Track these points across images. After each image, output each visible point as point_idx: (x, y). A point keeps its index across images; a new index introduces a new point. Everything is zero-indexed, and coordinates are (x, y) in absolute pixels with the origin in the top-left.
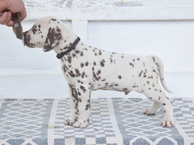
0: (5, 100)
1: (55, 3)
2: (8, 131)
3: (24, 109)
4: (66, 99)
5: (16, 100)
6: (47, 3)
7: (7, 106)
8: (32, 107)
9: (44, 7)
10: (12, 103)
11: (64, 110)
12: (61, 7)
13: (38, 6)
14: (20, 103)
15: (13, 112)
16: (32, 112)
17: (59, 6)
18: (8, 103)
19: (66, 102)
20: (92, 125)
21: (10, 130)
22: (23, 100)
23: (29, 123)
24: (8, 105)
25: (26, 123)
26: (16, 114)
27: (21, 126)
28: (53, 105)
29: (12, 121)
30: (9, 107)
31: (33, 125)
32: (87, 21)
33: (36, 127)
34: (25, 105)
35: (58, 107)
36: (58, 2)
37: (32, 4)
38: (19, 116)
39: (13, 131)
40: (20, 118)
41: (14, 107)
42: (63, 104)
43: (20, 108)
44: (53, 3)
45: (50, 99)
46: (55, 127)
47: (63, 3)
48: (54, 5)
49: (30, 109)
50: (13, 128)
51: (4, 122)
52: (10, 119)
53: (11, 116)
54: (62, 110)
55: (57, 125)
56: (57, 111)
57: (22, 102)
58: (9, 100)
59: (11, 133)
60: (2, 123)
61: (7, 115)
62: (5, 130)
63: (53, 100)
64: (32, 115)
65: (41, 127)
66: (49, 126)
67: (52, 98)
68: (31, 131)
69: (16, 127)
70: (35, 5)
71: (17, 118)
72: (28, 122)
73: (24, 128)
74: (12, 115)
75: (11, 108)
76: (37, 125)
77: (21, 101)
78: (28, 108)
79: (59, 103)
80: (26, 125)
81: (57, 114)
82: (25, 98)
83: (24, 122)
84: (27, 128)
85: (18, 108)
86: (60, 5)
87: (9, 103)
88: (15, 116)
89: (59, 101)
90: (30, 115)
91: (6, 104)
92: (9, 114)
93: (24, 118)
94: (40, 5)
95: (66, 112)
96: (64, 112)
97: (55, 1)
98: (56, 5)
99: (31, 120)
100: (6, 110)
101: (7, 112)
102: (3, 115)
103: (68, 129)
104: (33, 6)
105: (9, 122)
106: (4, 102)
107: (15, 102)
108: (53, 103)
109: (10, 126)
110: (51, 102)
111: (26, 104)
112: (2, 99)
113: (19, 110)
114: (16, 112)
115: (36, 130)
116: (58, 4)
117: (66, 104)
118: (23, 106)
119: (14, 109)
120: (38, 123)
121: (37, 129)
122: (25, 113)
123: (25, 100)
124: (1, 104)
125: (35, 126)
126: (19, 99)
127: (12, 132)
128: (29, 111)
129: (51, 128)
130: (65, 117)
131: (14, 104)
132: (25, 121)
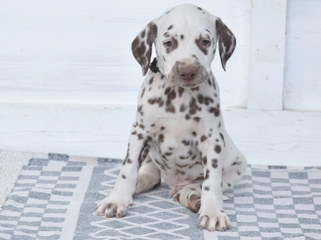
0: (96, 161)
2: (118, 230)
5: (121, 161)
7: (104, 175)
10: (113, 168)
18: (105, 169)
21: (121, 229)
23: (159, 215)
24: (107, 172)
30: (108, 176)
31: (169, 221)
33: (175, 226)
39: (129, 231)
50: (127, 225)
58: (106, 160)
59: (126, 236)
68: (168, 235)
69: (133, 224)
72: (155, 212)
73: (151, 226)
80: (155, 221)
83: (147, 212)
87: (108, 169)
91: (103, 170)
100: (104, 184)
101: (108, 189)
102: (99, 195)
106: (96, 164)
112: (91, 158)
115: (177, 232)
121: (179, 231)
124: (92, 170)
125: (174, 223)
127: (128, 234)
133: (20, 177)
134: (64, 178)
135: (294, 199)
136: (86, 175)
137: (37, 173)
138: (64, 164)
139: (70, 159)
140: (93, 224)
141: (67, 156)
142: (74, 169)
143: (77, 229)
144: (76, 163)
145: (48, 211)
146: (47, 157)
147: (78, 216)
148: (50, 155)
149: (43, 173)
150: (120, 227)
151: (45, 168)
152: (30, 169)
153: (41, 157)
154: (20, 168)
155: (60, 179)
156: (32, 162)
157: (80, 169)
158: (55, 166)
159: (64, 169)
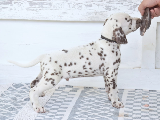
1: (129, 7)
2: (85, 116)
3: (99, 97)
4: (135, 90)
5: (93, 88)
6: (122, 7)
7: (85, 94)
8: (105, 95)
9: (120, 10)
10: (89, 91)
11: (133, 100)
12: (134, 10)
13: (115, 9)
14: (96, 91)
15: (89, 99)
16: (105, 100)
17: (132, 9)
19: (134, 93)
20: (157, 116)
21: (87, 115)
22: (98, 89)
23: (102, 110)
24: (86, 93)
25: (100, 110)
26: (93, 101)
27: (97, 112)
28: (123, 95)
29: (89, 107)
30: (86, 94)
31: (106, 112)
32: (157, 23)
33: (108, 114)
34: (100, 94)
35: (128, 97)
36: (131, 6)
37: (110, 8)
38: (95, 103)
39: (90, 116)
40: (95, 105)
41: (91, 95)
42: (132, 94)
43: (95, 96)
44: (128, 7)
45: (121, 89)
46: (125, 116)
47: (136, 7)
48: (128, 9)
49: (104, 97)
50: (89, 114)
51: (82, 108)
52: (87, 105)
53: (88, 103)
54: (131, 100)
55: (126, 113)
56: (127, 101)
57: (98, 90)
58: (87, 88)
59: (88, 118)
60: (81, 108)
61: (85, 101)
62: (83, 115)
63: (123, 90)
64: (106, 102)
65: (112, 114)
66: (119, 114)
67: (123, 89)
68: (104, 118)
69: (92, 113)
70: (112, 9)
71: (93, 104)
72: (102, 109)
73: (98, 114)
74: (89, 101)
75: (88, 95)
76: (109, 112)
77: (96, 89)
78: (102, 96)
79: (128, 94)
80: (100, 112)
81: (126, 103)
82: (100, 87)
83: (98, 108)
84: (101, 114)
85: (94, 95)
86: (134, 9)
87: (87, 91)
88: (91, 102)
89: (129, 91)
90: (103, 103)
91: (85, 91)
92: (86, 101)
93: (99, 105)
94: (116, 9)
95: (135, 102)
96: (132, 102)
97: (129, 5)
98: (130, 9)
99: (104, 108)
100: (84, 97)
101: (85, 99)
102: (81, 101)
103: (135, 118)
104: (110, 9)
105: (87, 108)
106: (83, 89)
107: (92, 90)
108: (124, 92)
109: (87, 111)
110: (122, 92)
111: (101, 92)
112: (82, 87)
113: (94, 97)
114: (92, 99)
115: (108, 117)
116: (132, 8)
117: (134, 94)
118: (98, 94)
119: (91, 96)
120: (111, 110)
121: (109, 116)
122: (100, 100)
123: (100, 88)
124: (80, 92)
125: (108, 113)
126: (95, 88)
128: (103, 99)
129: (121, 116)
130: (133, 107)
131: (91, 92)
132: (100, 108)
133: (54, 94)
134: (70, 94)
135: (157, 104)
136: (78, 93)
137: (60, 92)
138: (71, 89)
139: (74, 87)
140: (76, 113)
141: (73, 86)
142: (74, 91)
143: (70, 115)
144: (76, 89)
145: (60, 108)
146: (65, 86)
147: (71, 110)
148: (66, 86)
149: (63, 92)
150: (86, 114)
151: (64, 90)
152: (58, 90)
153: (63, 86)
154: (54, 90)
155: (68, 95)
156: (60, 88)
157: (76, 91)
158: (68, 89)
159: (70, 91)
